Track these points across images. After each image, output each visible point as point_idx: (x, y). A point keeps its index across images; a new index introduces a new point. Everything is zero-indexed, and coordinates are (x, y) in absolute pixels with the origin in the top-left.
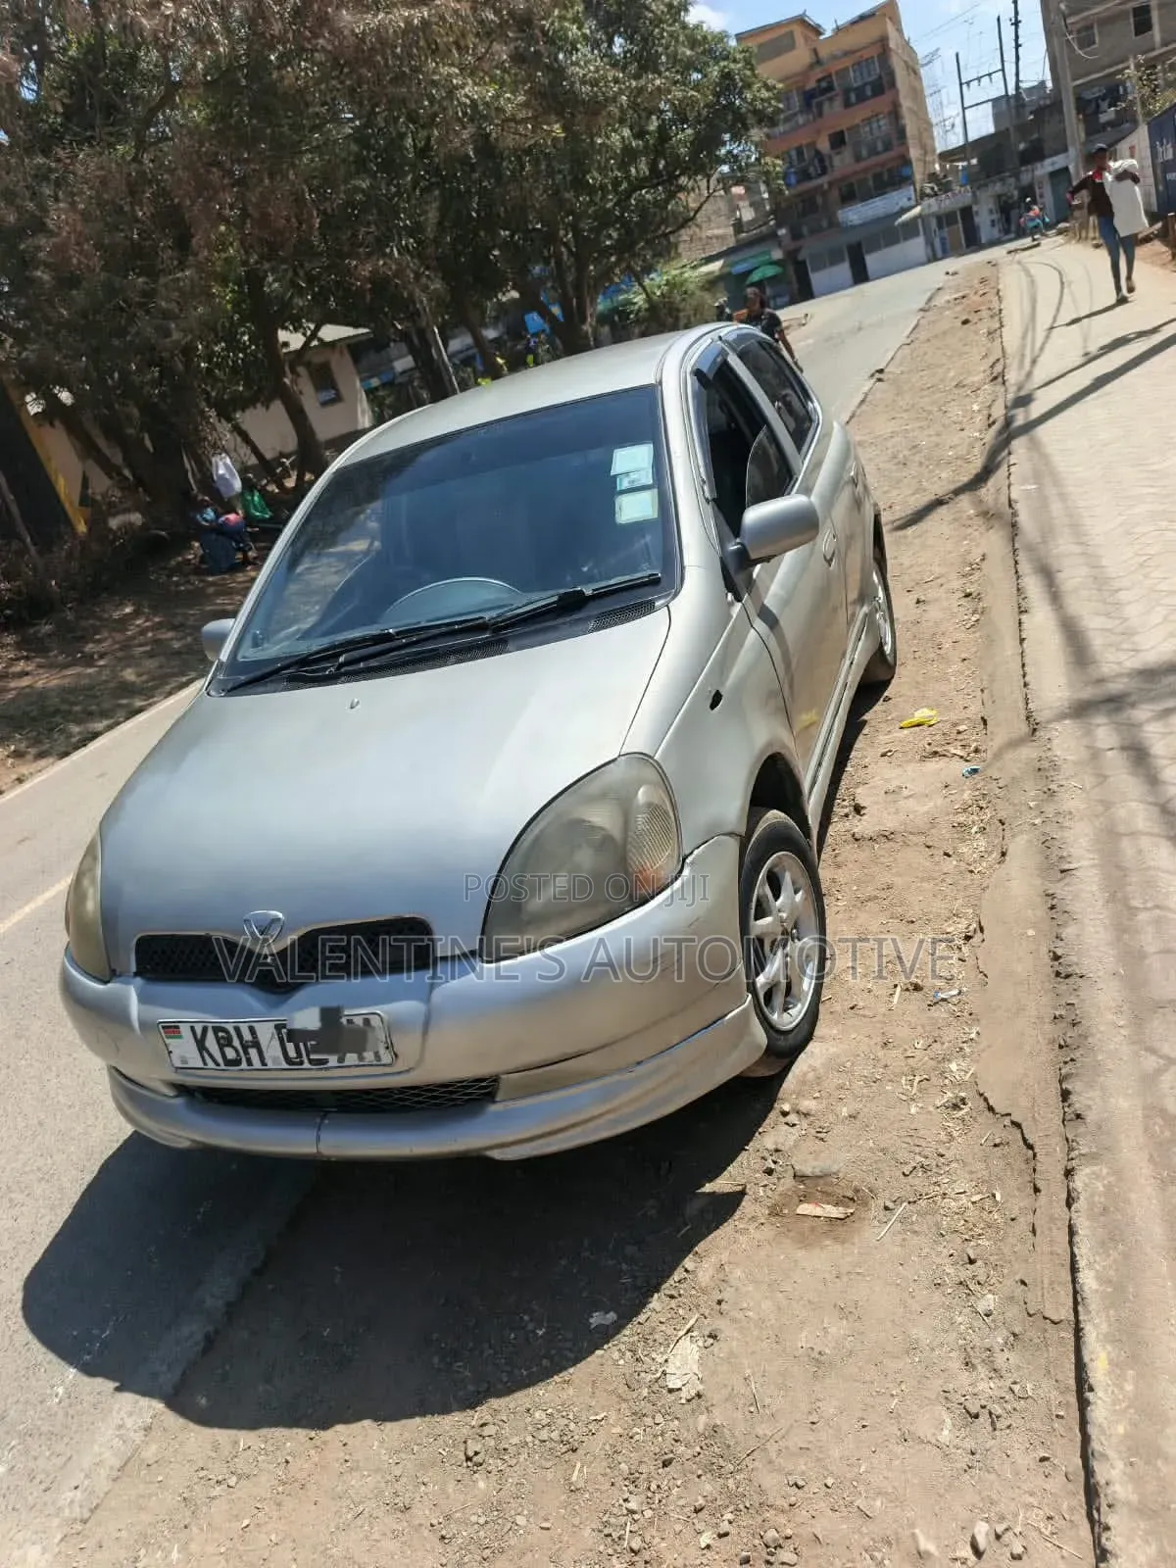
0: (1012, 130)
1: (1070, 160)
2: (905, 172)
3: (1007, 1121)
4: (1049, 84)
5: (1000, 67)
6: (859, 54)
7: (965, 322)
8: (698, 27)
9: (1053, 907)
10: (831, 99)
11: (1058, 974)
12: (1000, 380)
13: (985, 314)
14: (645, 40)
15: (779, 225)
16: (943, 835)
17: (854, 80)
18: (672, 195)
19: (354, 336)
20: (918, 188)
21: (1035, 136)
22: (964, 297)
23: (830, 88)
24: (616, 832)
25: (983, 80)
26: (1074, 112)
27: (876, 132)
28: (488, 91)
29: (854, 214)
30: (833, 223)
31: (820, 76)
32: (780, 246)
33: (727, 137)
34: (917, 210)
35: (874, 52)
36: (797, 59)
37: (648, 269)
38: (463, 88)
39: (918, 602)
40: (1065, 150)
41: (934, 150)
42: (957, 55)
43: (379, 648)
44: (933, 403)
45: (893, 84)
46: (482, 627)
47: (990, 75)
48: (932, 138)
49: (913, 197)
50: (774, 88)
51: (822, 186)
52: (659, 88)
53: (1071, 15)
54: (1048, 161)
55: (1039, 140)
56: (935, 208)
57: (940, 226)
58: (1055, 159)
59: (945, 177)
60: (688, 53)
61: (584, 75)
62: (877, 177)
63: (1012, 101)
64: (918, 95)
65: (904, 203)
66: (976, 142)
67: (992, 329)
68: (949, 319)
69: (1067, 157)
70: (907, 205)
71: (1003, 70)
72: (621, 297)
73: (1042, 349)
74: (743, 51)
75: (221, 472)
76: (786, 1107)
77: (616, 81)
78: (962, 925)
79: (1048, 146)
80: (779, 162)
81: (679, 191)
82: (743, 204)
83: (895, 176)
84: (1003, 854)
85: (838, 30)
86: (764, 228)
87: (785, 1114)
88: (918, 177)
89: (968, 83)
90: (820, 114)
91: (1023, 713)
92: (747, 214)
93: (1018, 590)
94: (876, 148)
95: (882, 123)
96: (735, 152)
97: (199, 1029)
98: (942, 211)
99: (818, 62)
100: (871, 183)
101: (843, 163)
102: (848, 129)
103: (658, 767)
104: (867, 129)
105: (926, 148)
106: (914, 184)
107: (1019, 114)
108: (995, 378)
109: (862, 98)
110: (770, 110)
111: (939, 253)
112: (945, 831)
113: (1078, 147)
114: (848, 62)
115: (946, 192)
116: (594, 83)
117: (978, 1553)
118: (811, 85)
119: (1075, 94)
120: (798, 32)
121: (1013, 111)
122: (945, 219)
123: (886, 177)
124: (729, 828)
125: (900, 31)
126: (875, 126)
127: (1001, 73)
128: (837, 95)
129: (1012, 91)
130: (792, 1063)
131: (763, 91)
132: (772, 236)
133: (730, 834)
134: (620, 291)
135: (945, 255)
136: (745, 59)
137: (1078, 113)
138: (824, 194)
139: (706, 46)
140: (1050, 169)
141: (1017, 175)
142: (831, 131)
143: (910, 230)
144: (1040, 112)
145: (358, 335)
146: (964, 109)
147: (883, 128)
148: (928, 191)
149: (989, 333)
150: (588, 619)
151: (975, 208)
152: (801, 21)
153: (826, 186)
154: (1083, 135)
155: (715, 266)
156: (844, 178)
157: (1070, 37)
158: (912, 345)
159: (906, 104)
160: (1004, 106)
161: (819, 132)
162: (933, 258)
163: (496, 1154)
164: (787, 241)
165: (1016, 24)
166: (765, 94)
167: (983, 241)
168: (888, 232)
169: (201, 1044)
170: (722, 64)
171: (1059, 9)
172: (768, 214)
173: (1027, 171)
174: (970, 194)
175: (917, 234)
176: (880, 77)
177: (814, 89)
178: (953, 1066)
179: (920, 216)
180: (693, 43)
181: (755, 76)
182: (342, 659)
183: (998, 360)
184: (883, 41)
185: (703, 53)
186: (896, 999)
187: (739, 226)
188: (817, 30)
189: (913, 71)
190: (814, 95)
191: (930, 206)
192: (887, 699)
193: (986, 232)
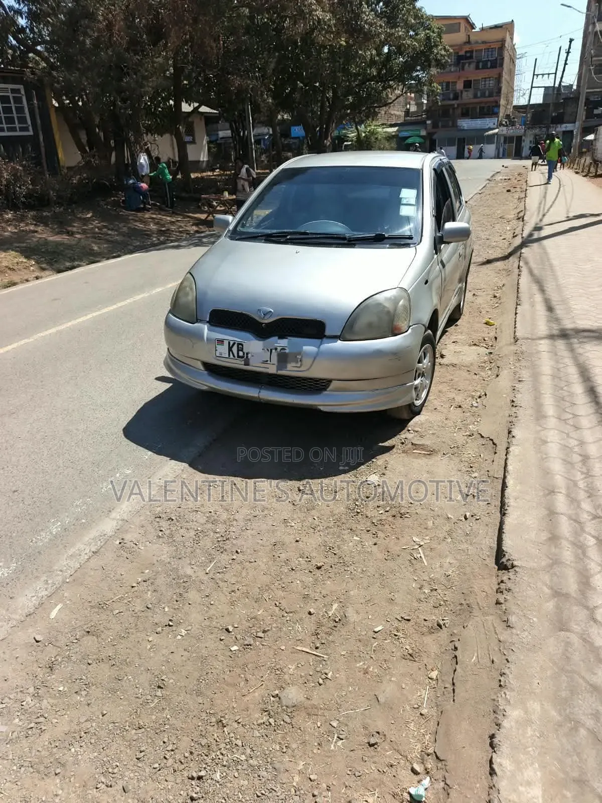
0: (551, 105)
1: (575, 127)
2: (496, 110)
3: (488, 439)
4: (575, 87)
5: (554, 72)
6: (489, 44)
7: (509, 191)
8: (420, 10)
9: (514, 389)
10: (470, 63)
11: (513, 406)
12: (521, 219)
13: (518, 189)
14: (393, 8)
15: (428, 118)
16: (475, 369)
17: (484, 56)
18: (384, 88)
19: (210, 113)
20: (500, 120)
21: (562, 111)
22: (509, 179)
23: (471, 57)
24: (391, 310)
25: (545, 76)
26: (583, 105)
27: (487, 86)
28: (327, 16)
29: (466, 124)
30: (455, 125)
31: (468, 50)
32: (426, 129)
33: (419, 68)
34: (496, 131)
35: (497, 46)
36: (459, 37)
37: (361, 122)
38: (315, 11)
39: (474, 295)
40: (574, 122)
41: (512, 104)
42: (536, 59)
43: (302, 236)
44: (488, 222)
45: (502, 65)
46: (344, 239)
47: (549, 74)
48: (513, 97)
49: (496, 124)
50: (448, 51)
51: (454, 105)
52: (400, 37)
53: (595, 56)
54: (564, 125)
55: (563, 113)
56: (505, 132)
57: (505, 142)
58: (568, 125)
59: (514, 118)
60: (413, 21)
61: (367, 20)
62: (482, 109)
63: (556, 90)
64: (512, 73)
65: (491, 125)
66: (534, 105)
67: (521, 197)
68: (500, 188)
69: (575, 126)
70: (492, 126)
71: (556, 74)
72: (344, 131)
73: (548, 210)
74: (438, 28)
75: (141, 161)
76: (410, 429)
77: (381, 26)
78: (479, 394)
79: (566, 118)
80: (440, 87)
81: (388, 88)
82: (413, 102)
83: (490, 110)
84: (497, 376)
85: (483, 29)
86: (419, 118)
87: (409, 430)
88: (501, 115)
89: (537, 75)
90: (463, 69)
91: (513, 336)
92: (413, 108)
93: (517, 297)
94: (485, 93)
95: (491, 82)
96: (420, 76)
97: (232, 343)
98: (508, 135)
99: (469, 42)
100: (478, 110)
101: (467, 97)
102: (474, 80)
103: (409, 295)
104: (483, 83)
105: (509, 101)
106: (498, 117)
107: (557, 98)
108: (519, 219)
109: (485, 67)
110: (444, 61)
111: (501, 155)
112: (476, 367)
113: (581, 122)
114: (483, 47)
115: (512, 126)
116: (371, 25)
117: (466, 519)
118: (462, 53)
119: (586, 96)
120: (463, 24)
121: (555, 95)
122: (508, 139)
123: (485, 110)
124: (424, 323)
125: (512, 39)
126: (487, 82)
127: (554, 75)
128: (473, 62)
129: (557, 85)
130: (414, 417)
131: (443, 51)
132: (422, 123)
133: (424, 325)
134: (344, 129)
135: (504, 157)
136: (438, 32)
137: (585, 106)
138: (454, 109)
139: (422, 21)
140: (564, 129)
141: (548, 128)
142: (466, 79)
143: (490, 140)
144: (567, 99)
145: (212, 113)
146: (532, 87)
147: (491, 85)
148: (504, 123)
149: (519, 199)
150: (386, 244)
151: (523, 138)
152: (466, 19)
153: (456, 106)
154: (584, 118)
155: (393, 130)
156: (465, 104)
157: (592, 68)
158: (482, 195)
159: (505, 76)
160: (551, 92)
161: (459, 78)
162: (498, 157)
163: (322, 408)
164: (429, 128)
165: (568, 53)
166: (443, 52)
167: (523, 155)
168: (480, 137)
169: (230, 349)
170: (427, 31)
171: (590, 53)
172: (424, 111)
173: (553, 127)
174: (523, 130)
175: (493, 143)
176: (496, 59)
177: (463, 55)
178: (471, 427)
179: (497, 134)
180: (416, 17)
181: (441, 43)
182: (288, 237)
183: (522, 211)
184: (503, 41)
185: (419, 23)
186: (452, 408)
187: (407, 113)
188: (472, 26)
189: (513, 60)
190: (463, 58)
191: (502, 131)
192: (457, 325)
193: (526, 151)
